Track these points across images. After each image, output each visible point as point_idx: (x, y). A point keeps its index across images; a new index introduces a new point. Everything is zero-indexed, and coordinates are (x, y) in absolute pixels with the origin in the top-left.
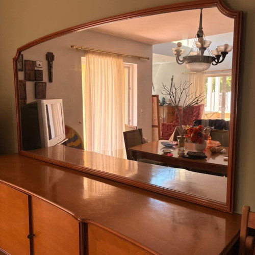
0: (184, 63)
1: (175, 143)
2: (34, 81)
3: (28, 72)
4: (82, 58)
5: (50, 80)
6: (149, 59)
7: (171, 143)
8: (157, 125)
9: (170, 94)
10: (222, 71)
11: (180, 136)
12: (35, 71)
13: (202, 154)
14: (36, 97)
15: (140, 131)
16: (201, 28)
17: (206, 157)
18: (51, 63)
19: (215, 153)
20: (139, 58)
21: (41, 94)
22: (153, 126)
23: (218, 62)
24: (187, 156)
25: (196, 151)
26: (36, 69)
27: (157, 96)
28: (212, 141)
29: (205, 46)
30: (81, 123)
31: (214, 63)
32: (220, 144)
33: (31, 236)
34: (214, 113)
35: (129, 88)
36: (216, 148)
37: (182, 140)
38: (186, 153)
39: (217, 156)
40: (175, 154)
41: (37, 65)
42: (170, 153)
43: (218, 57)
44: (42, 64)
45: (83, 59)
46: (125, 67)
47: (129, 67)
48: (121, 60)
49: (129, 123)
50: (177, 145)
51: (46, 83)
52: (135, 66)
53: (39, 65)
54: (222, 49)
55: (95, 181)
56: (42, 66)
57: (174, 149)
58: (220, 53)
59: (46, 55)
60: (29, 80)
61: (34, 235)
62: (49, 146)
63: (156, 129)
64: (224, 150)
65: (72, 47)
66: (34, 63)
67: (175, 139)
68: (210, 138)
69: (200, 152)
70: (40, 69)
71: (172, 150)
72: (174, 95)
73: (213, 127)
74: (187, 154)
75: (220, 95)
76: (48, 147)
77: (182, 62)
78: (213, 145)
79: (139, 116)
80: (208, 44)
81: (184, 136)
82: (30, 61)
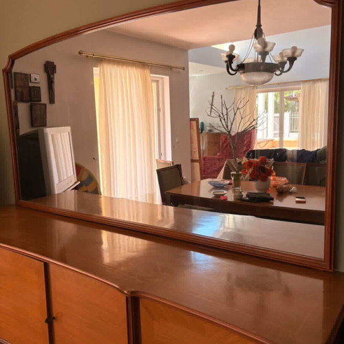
0: (238, 73)
1: (228, 182)
2: (28, 102)
3: (20, 90)
4: (94, 68)
5: (52, 101)
6: (185, 69)
7: (222, 182)
8: (198, 158)
9: (220, 116)
10: (279, 84)
11: (235, 173)
12: (30, 88)
13: (266, 195)
14: (32, 125)
15: (178, 167)
16: (259, 25)
17: (273, 199)
18: (52, 76)
19: (282, 193)
20: (171, 68)
21: (39, 120)
22: (193, 161)
23: (282, 72)
24: (248, 199)
25: (257, 192)
26: (31, 85)
27: (196, 120)
28: (277, 178)
29: (267, 49)
30: (95, 159)
31: (278, 72)
32: (288, 182)
33: (50, 320)
34: (268, 141)
35: (159, 110)
36: (284, 186)
37: (237, 177)
38: (244, 194)
39: (285, 197)
40: (230, 196)
41: (33, 80)
42: (223, 195)
43: (283, 64)
44: (39, 78)
45: (96, 70)
46: (153, 81)
47: (158, 81)
48: (147, 71)
49: (160, 158)
50: (230, 184)
51: (45, 105)
52: (167, 78)
53: (36, 79)
54: (289, 53)
55: (117, 235)
56: (38, 81)
57: (227, 189)
58: (286, 59)
59: (45, 65)
60: (22, 101)
61: (54, 318)
62: (56, 193)
63: (197, 165)
64: (294, 189)
65: (80, 53)
66: (27, 77)
67: (226, 177)
68: (274, 174)
69: (263, 192)
70: (36, 85)
71: (225, 192)
72: (225, 117)
73: (273, 159)
74: (247, 196)
75: (275, 117)
76: (55, 195)
77: (234, 72)
78: (279, 183)
79: (173, 147)
80: (271, 46)
81: (240, 172)
82: (21, 74)
